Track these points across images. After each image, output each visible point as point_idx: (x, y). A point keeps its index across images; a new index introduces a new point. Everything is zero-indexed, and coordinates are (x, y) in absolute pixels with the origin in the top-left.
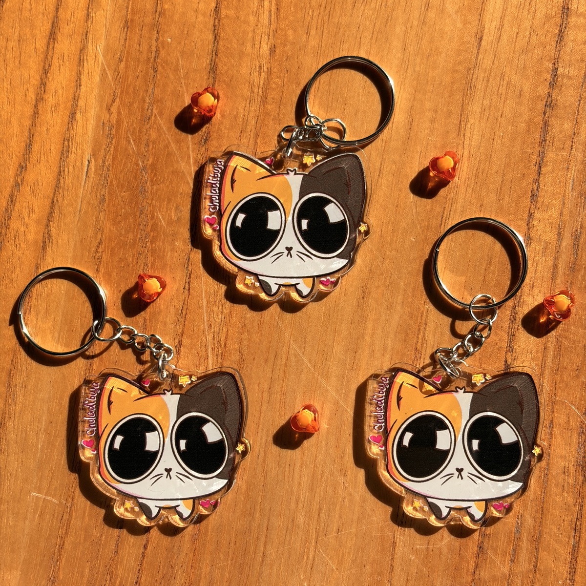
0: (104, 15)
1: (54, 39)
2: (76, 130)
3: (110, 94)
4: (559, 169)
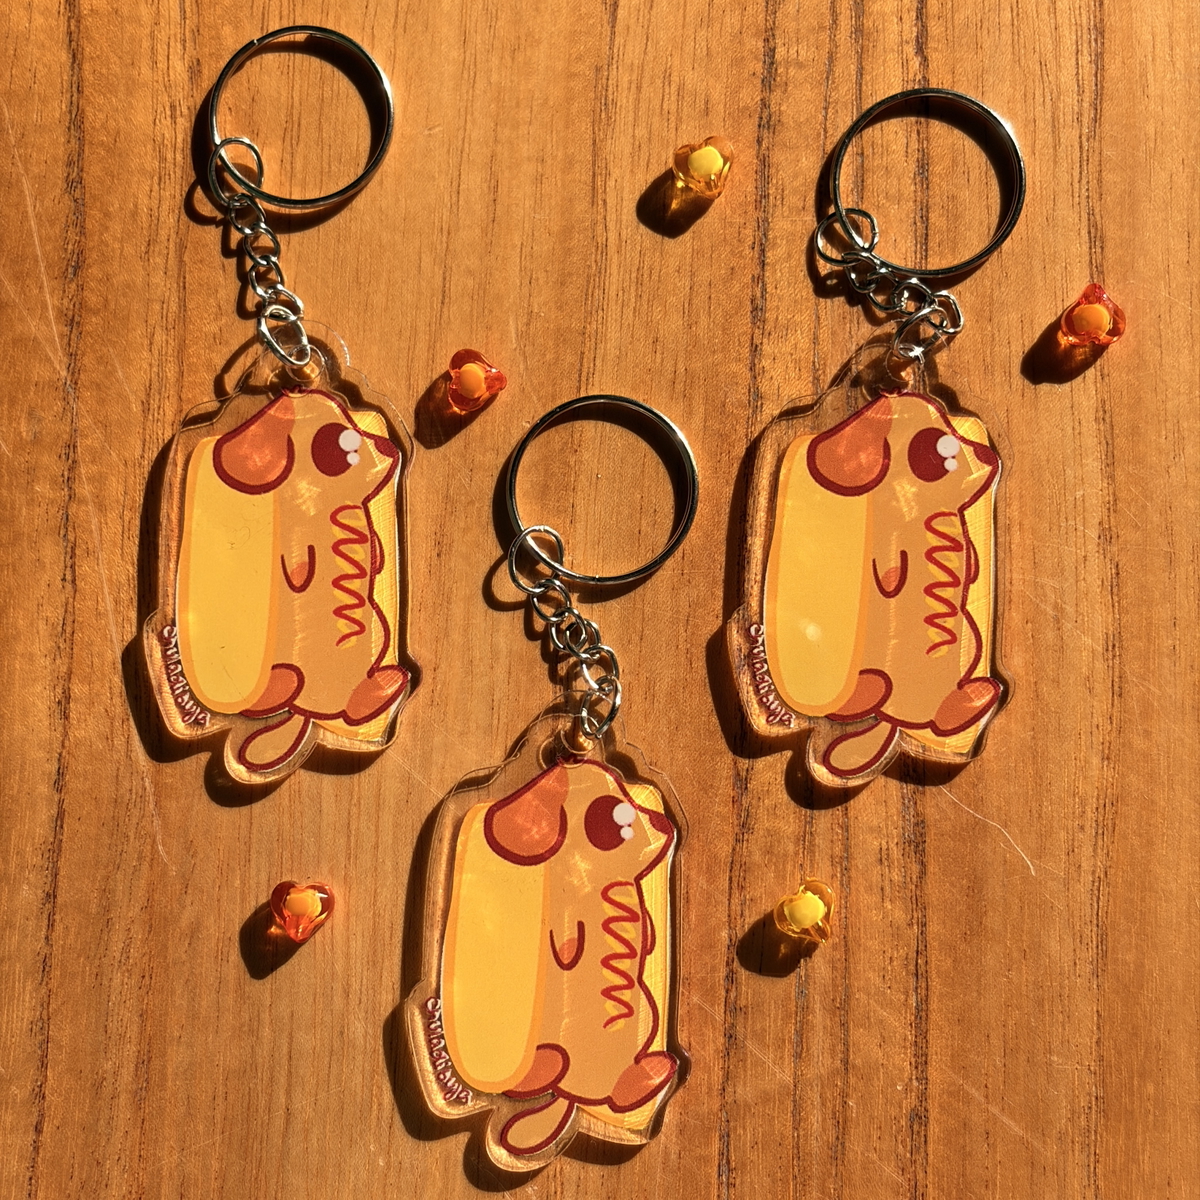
4: (802, 251)
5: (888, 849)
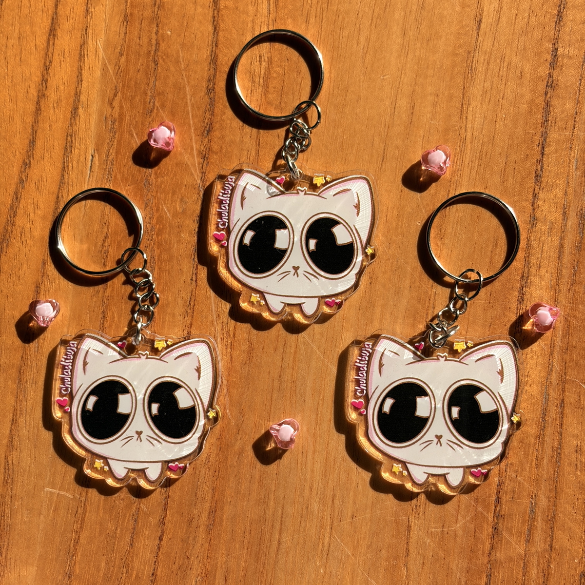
0: (103, 10)
1: (54, 35)
2: (79, 125)
3: (112, 89)
4: (563, 149)
5: (581, 446)
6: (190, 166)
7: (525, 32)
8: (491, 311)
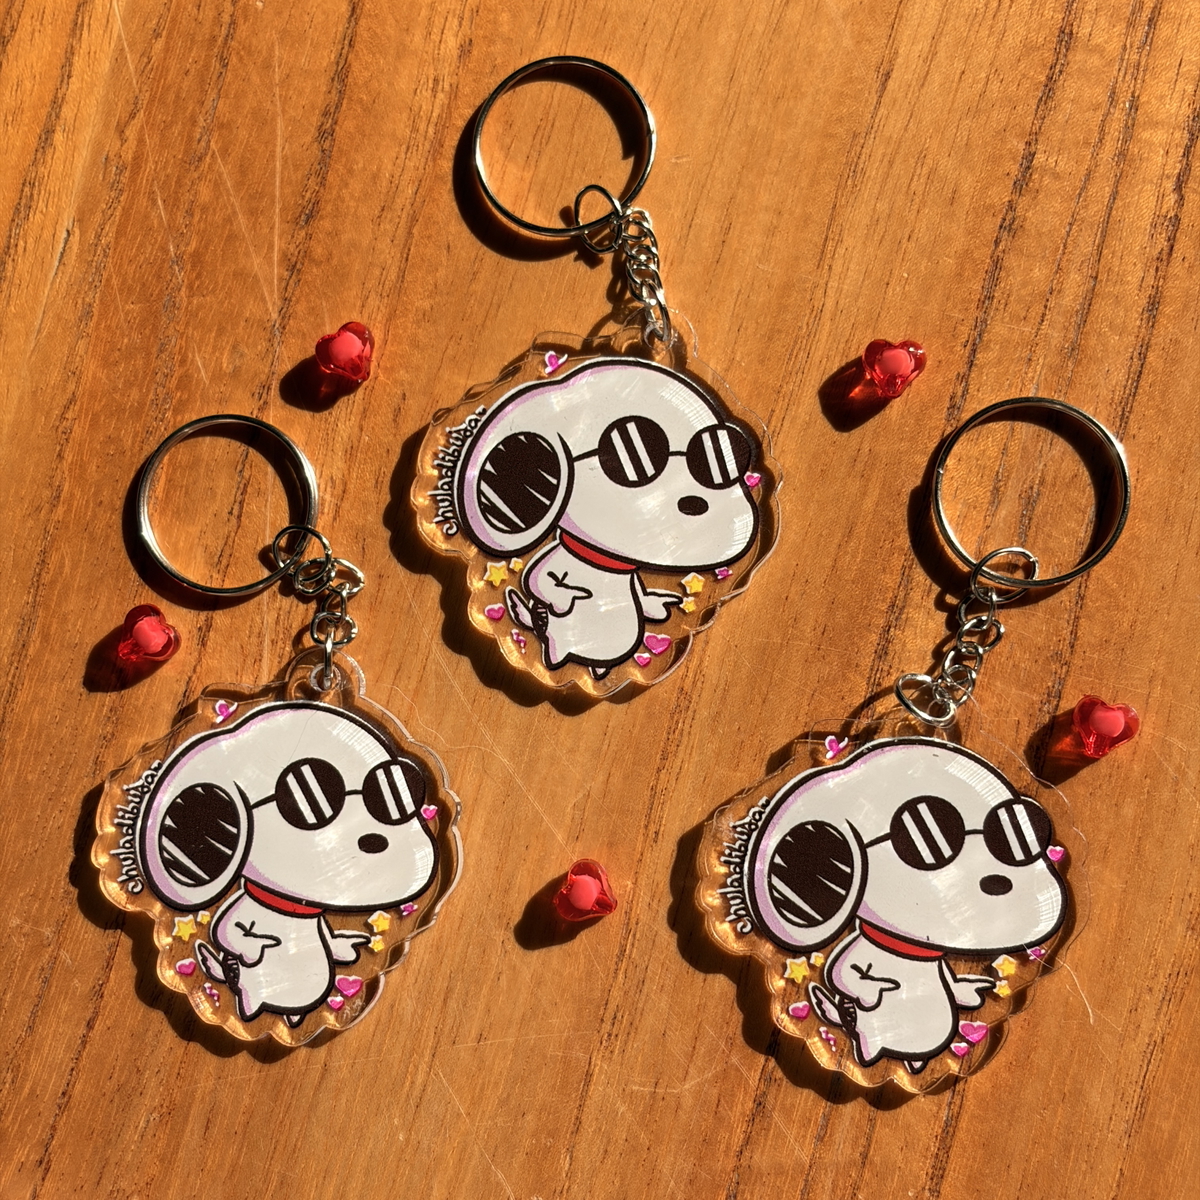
2: (51, 166)
3: (127, 101)
4: (1013, 360)
6: (262, 281)
7: (974, 111)
8: (819, 664)
